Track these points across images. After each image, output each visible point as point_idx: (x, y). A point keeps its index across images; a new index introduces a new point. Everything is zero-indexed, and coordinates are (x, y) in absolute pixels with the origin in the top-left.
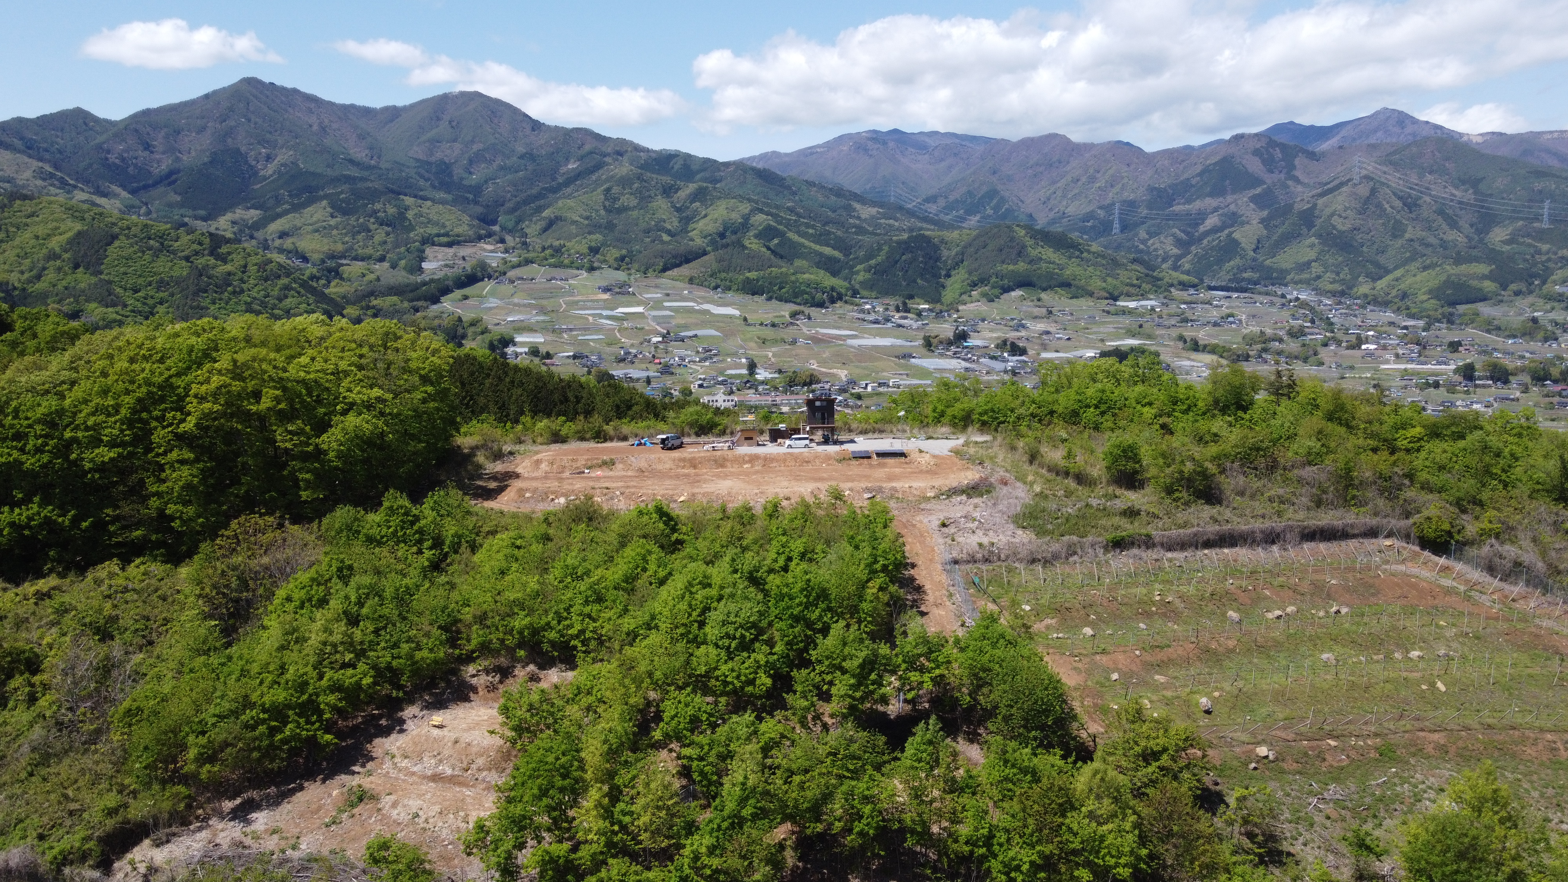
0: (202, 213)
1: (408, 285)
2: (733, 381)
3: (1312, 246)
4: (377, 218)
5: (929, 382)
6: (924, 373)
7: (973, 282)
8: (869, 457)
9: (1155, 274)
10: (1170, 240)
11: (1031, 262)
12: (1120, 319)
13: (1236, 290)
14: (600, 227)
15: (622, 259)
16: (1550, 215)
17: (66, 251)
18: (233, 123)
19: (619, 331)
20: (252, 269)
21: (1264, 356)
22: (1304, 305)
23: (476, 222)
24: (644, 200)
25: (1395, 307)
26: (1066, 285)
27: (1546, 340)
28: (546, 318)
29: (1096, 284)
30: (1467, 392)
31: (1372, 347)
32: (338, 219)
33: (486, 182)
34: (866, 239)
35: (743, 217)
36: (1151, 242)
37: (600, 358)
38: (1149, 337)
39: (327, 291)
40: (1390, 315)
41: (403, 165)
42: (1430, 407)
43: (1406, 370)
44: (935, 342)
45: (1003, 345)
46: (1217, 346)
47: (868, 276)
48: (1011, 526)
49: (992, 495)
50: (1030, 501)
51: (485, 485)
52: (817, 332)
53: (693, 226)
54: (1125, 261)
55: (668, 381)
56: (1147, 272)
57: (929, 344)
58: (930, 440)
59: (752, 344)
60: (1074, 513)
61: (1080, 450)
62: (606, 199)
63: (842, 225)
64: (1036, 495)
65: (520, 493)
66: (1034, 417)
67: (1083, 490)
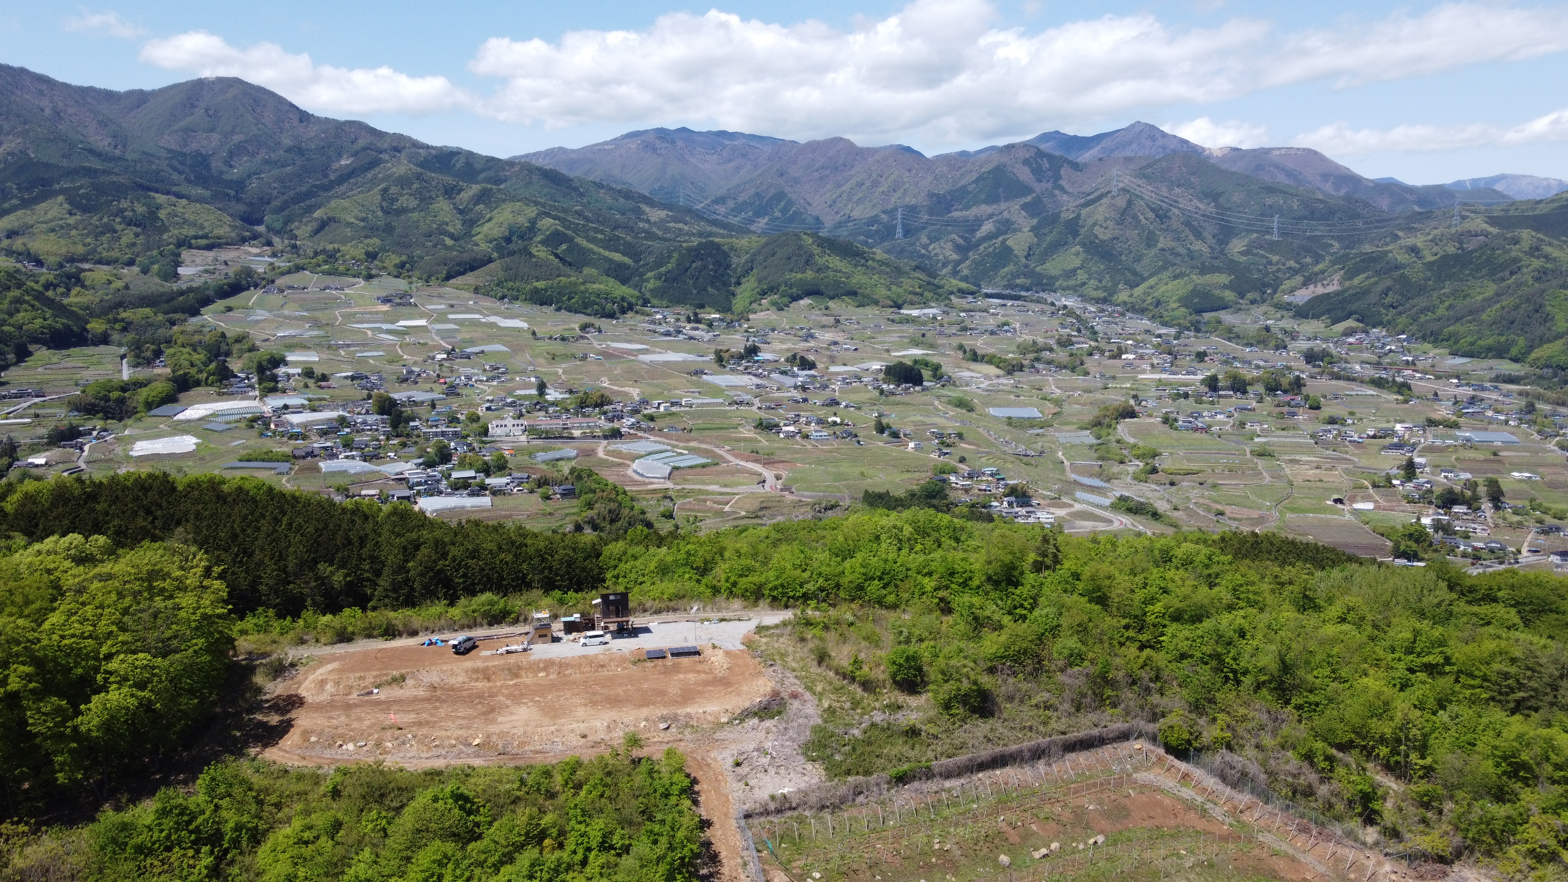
1: (162, 295)
2: (521, 402)
3: (1077, 254)
4: (124, 218)
5: (721, 400)
6: (716, 391)
7: (763, 290)
8: (664, 657)
9: (936, 281)
10: (949, 245)
11: (818, 271)
12: (905, 327)
13: (1011, 298)
14: (378, 229)
15: (402, 265)
16: (1279, 228)
19: (401, 347)
21: (1036, 365)
22: (1070, 313)
23: (238, 223)
24: (425, 201)
25: (1150, 315)
26: (852, 293)
27: (1277, 348)
28: (321, 333)
29: (881, 292)
30: (1212, 403)
31: (1131, 357)
32: (78, 217)
33: (249, 176)
34: (656, 244)
35: (529, 221)
36: (932, 246)
37: (381, 379)
38: (932, 346)
39: (66, 301)
40: (1146, 323)
41: (153, 155)
42: (1181, 418)
43: (1160, 380)
44: (726, 356)
45: (793, 359)
46: (994, 356)
47: (658, 283)
48: (801, 759)
49: (784, 715)
50: (820, 721)
51: (265, 719)
52: (608, 347)
53: (478, 229)
54: (907, 268)
55: (454, 404)
56: (927, 279)
57: (720, 359)
58: (723, 623)
59: (541, 361)
60: (860, 737)
61: (864, 644)
62: (384, 200)
63: (632, 229)
64: (824, 711)
65: (306, 734)
66: (822, 591)
67: (868, 699)
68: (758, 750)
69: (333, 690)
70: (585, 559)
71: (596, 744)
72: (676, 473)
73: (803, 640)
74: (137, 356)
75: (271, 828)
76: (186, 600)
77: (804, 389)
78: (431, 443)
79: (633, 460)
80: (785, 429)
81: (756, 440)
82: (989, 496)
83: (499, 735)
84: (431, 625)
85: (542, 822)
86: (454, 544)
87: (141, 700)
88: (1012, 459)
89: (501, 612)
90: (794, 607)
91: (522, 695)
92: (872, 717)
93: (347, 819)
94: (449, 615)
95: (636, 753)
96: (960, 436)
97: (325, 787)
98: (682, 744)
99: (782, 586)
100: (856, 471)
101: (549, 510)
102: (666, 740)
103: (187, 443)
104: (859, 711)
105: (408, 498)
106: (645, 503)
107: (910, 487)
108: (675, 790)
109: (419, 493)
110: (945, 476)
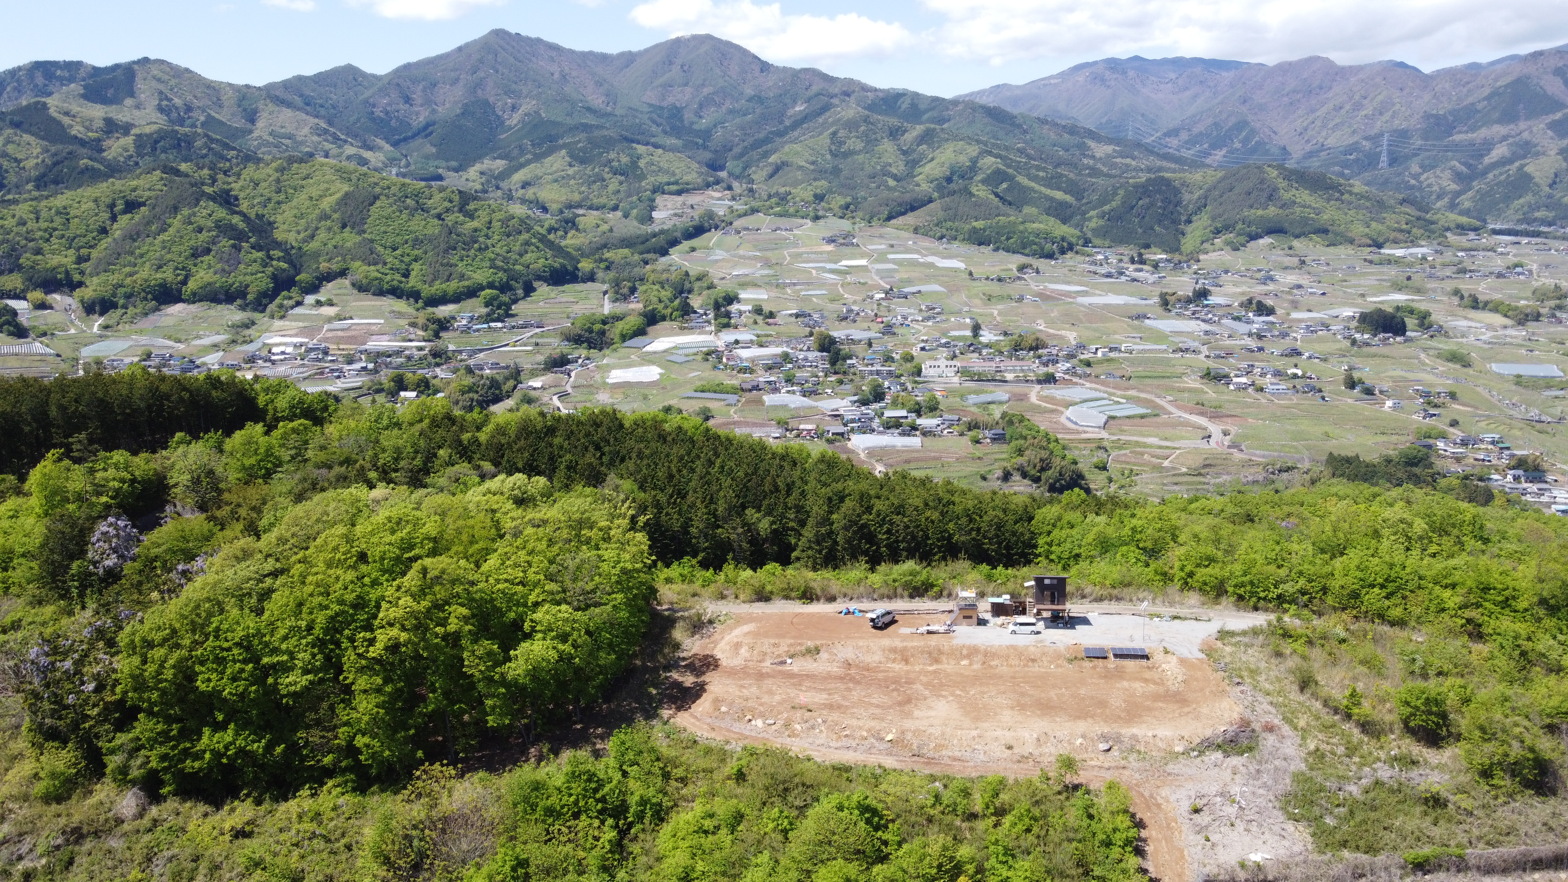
0: (454, 164)
1: (639, 237)
2: (956, 343)
4: (611, 168)
5: (1164, 347)
6: (1159, 337)
7: (1217, 229)
8: (1105, 658)
9: (1428, 216)
10: (1448, 174)
11: (1283, 206)
12: (1385, 269)
13: (1527, 234)
14: (826, 172)
15: (847, 207)
17: (335, 211)
18: (482, 75)
19: (842, 286)
20: (496, 225)
21: (1558, 314)
23: (704, 169)
24: (871, 142)
26: (1323, 231)
28: (771, 272)
29: (1358, 230)
32: (576, 169)
33: (715, 126)
34: (1100, 181)
35: (971, 160)
36: (1425, 175)
37: (822, 317)
38: (1418, 291)
39: (563, 243)
41: (636, 110)
44: (1172, 299)
45: (1248, 304)
46: (1501, 303)
47: (1101, 222)
48: (1280, 816)
49: (1256, 753)
50: (1303, 767)
51: (681, 679)
52: (1045, 288)
53: (919, 170)
54: (1392, 202)
55: (890, 343)
56: (1418, 213)
57: (1165, 303)
58: (1177, 621)
59: (977, 301)
60: (1361, 798)
61: (1363, 669)
62: (833, 143)
63: (1075, 166)
64: (1309, 754)
65: (717, 702)
66: (1303, 594)
67: (1368, 745)
68: (1222, 795)
69: (747, 655)
70: (1016, 523)
71: (1023, 759)
72: (1111, 422)
73: (1279, 654)
74: (617, 293)
75: (676, 805)
76: (609, 553)
77: (1260, 337)
78: (866, 381)
79: (1067, 407)
80: (1235, 380)
81: (1202, 391)
82: (1488, 467)
83: (914, 732)
84: (850, 592)
85: (958, 855)
86: (879, 497)
87: (561, 653)
88: (1520, 425)
89: (923, 584)
90: (1266, 610)
91: (942, 685)
92: (1375, 770)
93: (748, 811)
94: (869, 582)
95: (1070, 779)
96: (1453, 396)
97: (730, 767)
98: (1126, 773)
99: (1252, 583)
100: (1317, 430)
101: (978, 454)
102: (1106, 765)
103: (652, 373)
104: (1356, 759)
105: (842, 434)
106: (1077, 452)
107: (1385, 452)
108: (1119, 838)
109: (852, 430)
110: (1431, 441)
